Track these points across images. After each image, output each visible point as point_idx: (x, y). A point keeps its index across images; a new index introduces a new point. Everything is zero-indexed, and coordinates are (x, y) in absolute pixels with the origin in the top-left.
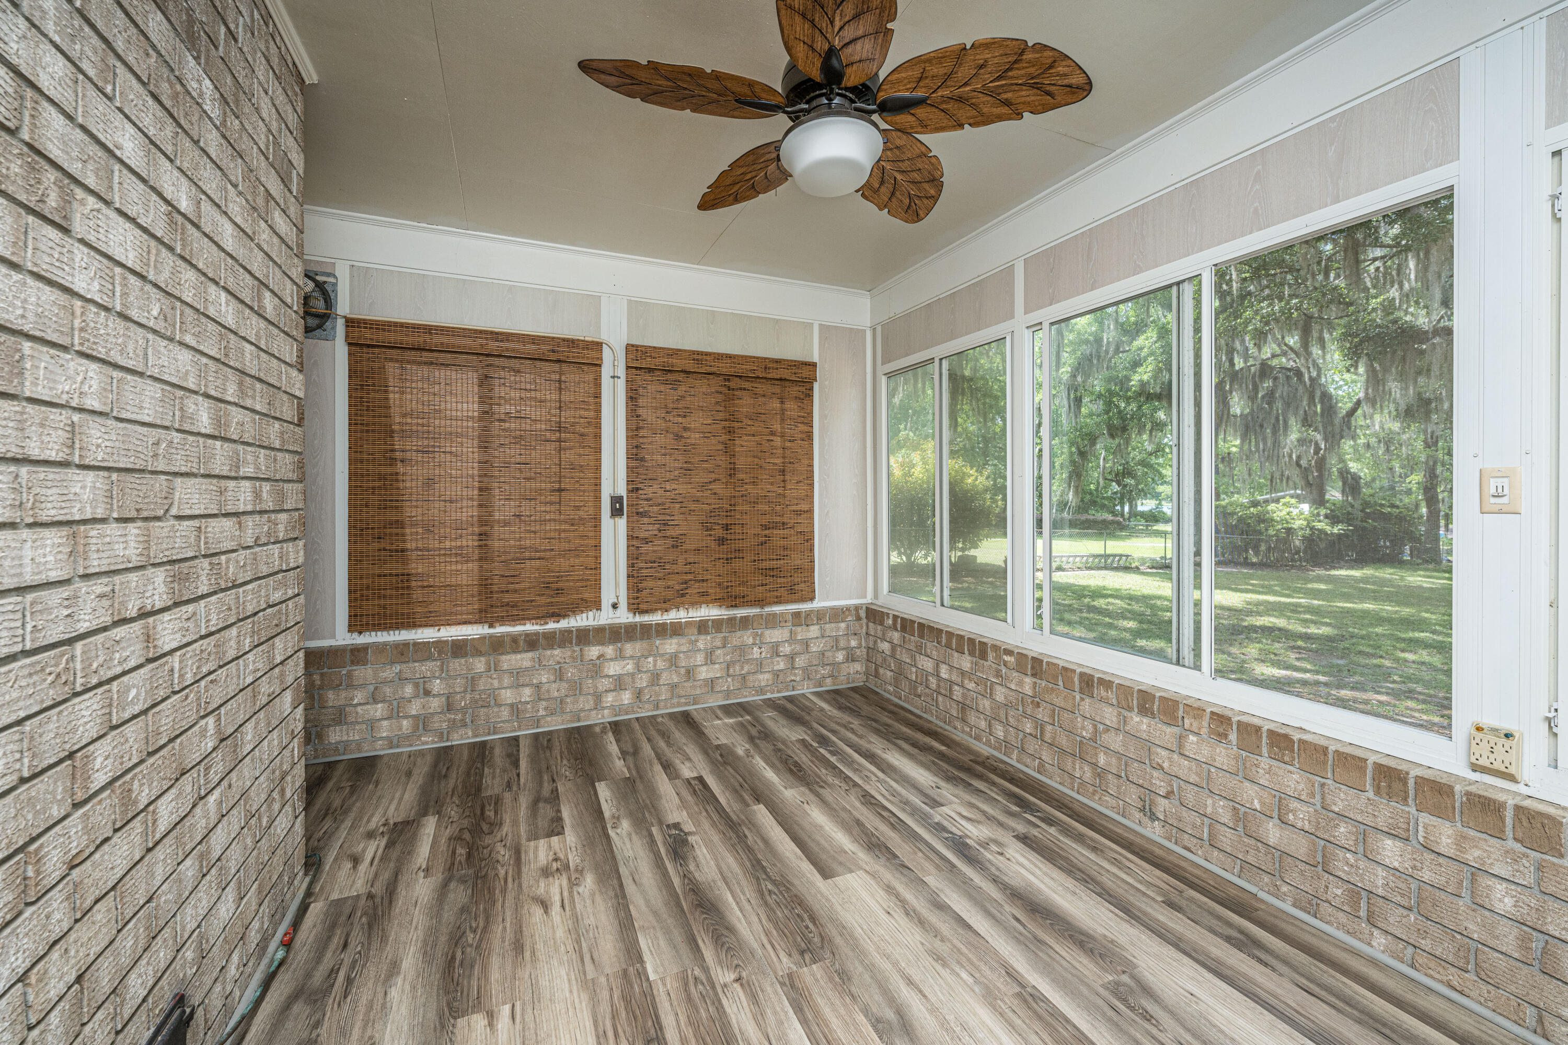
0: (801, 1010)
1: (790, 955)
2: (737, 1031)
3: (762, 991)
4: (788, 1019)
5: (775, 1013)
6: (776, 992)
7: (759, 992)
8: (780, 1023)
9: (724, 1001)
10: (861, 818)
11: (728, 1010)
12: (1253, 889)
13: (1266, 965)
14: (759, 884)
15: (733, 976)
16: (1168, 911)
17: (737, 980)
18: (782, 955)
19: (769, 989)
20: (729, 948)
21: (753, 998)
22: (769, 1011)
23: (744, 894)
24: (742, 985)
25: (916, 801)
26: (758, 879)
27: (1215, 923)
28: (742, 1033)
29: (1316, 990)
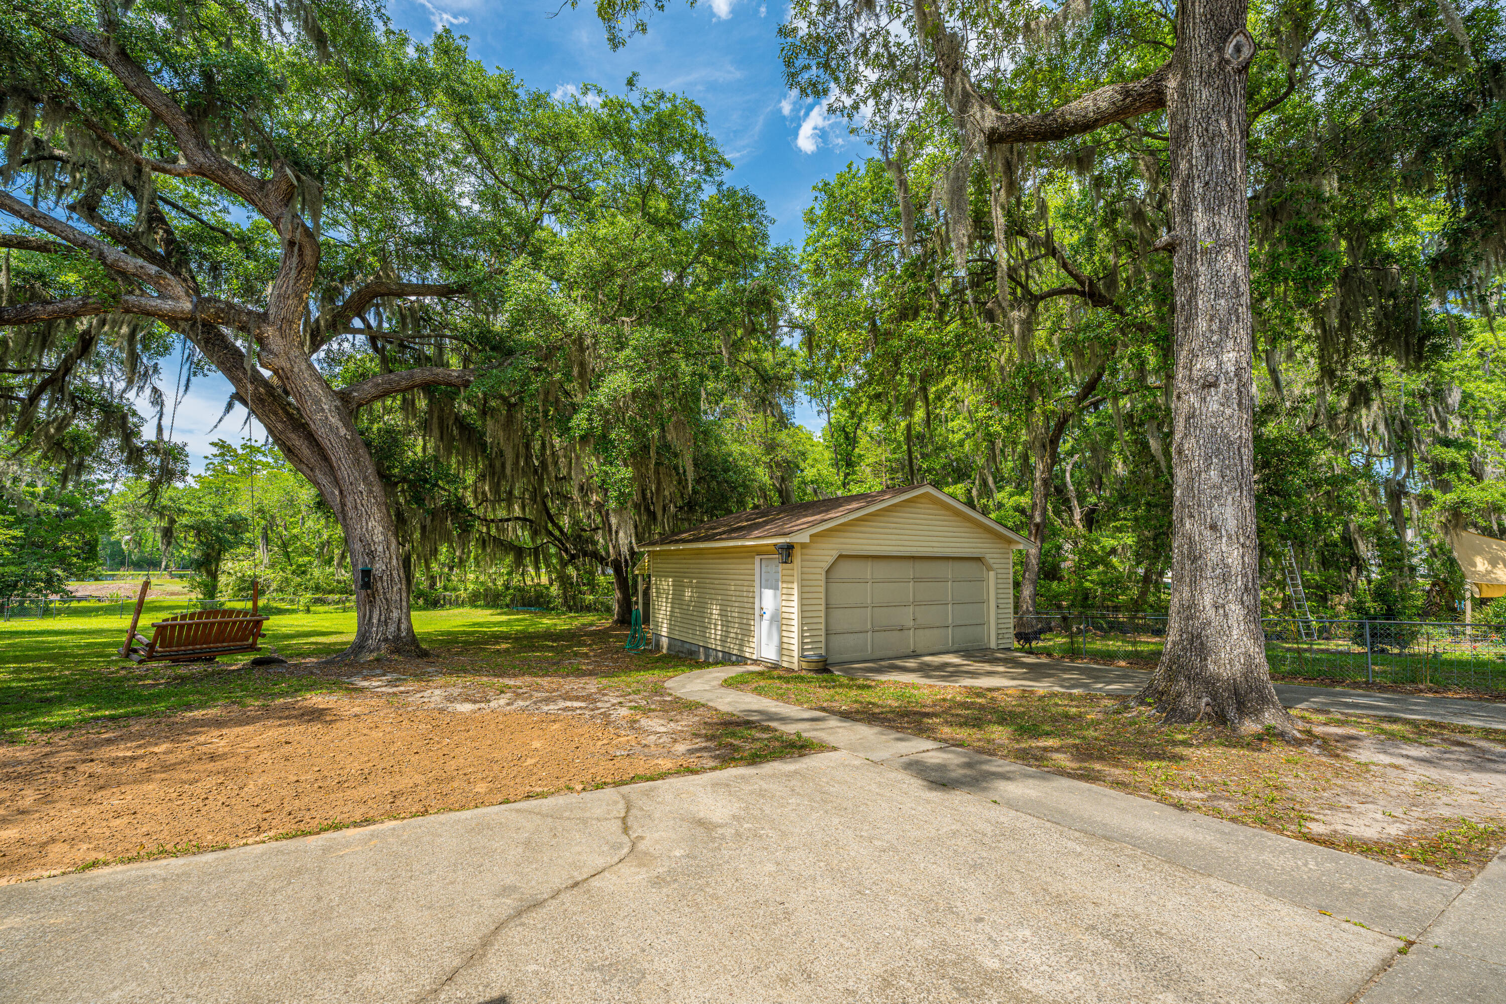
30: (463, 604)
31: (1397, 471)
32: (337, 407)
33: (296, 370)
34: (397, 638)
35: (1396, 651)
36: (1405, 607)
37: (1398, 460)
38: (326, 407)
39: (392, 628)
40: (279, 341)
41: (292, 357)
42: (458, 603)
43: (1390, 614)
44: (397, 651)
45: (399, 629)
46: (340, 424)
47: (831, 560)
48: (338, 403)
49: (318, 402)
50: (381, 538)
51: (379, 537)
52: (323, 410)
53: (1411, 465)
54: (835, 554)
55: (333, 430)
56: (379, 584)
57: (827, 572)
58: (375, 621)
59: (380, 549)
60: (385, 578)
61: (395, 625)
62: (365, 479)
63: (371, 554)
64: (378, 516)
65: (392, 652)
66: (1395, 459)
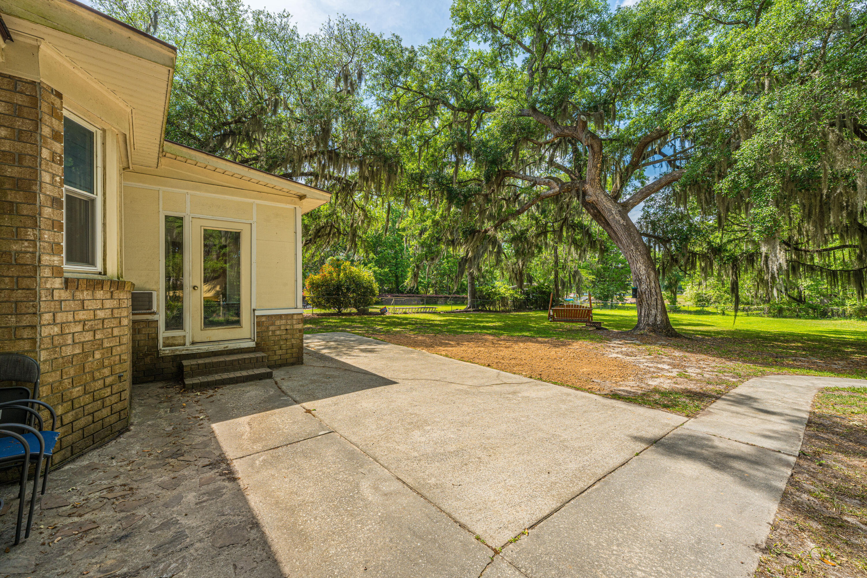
30: (850, 316)
32: (619, 211)
33: (600, 199)
34: (654, 324)
38: (614, 212)
39: (652, 319)
40: (591, 189)
41: (597, 194)
42: (844, 315)
44: (654, 331)
45: (656, 320)
46: (620, 219)
48: (620, 209)
49: (610, 211)
50: (644, 272)
51: (643, 272)
52: (612, 214)
55: (618, 222)
56: (644, 296)
58: (643, 314)
59: (644, 278)
60: (647, 293)
61: (653, 317)
62: (634, 243)
63: (640, 281)
64: (642, 261)
65: (651, 331)
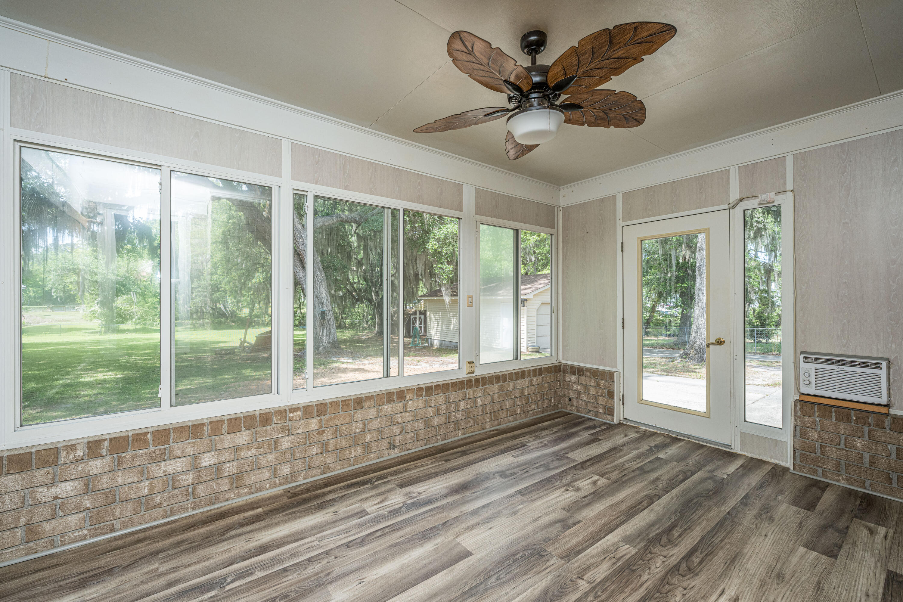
0: (578, 551)
1: (548, 561)
2: (610, 571)
3: (579, 567)
4: (588, 555)
5: (588, 560)
6: (577, 561)
7: (581, 568)
8: (592, 557)
9: (599, 580)
10: (388, 545)
11: (602, 577)
12: (432, 445)
13: (474, 452)
14: (492, 587)
15: (580, 581)
16: (448, 463)
17: (582, 579)
18: (549, 564)
19: (577, 565)
20: (561, 588)
21: (587, 569)
22: (589, 562)
23: (508, 593)
24: (583, 576)
25: (356, 521)
26: (486, 590)
27: (454, 456)
28: (609, 569)
29: (485, 447)
31: (770, 259)
34: (334, 341)
35: (765, 341)
36: (769, 322)
37: (770, 255)
43: (763, 325)
44: (335, 347)
45: (334, 338)
47: (538, 305)
53: (776, 257)
54: (540, 302)
57: (537, 310)
58: (325, 334)
60: (328, 314)
61: (332, 336)
65: (333, 348)
66: (769, 255)
